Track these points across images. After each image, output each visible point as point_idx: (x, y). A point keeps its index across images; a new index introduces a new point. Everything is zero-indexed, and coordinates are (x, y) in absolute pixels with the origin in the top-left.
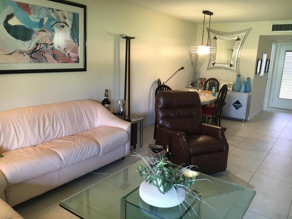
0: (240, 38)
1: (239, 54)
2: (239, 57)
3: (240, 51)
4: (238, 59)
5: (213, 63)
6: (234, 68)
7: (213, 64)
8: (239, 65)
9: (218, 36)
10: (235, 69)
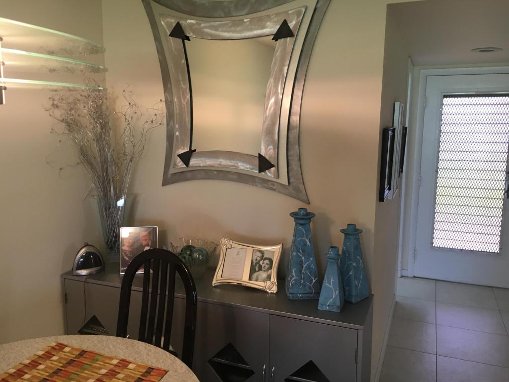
0: (292, 25)
1: (296, 108)
2: (295, 119)
3: (298, 93)
4: (294, 133)
5: (181, 151)
6: (278, 177)
7: (186, 158)
8: (300, 160)
9: (189, 21)
10: (284, 180)
